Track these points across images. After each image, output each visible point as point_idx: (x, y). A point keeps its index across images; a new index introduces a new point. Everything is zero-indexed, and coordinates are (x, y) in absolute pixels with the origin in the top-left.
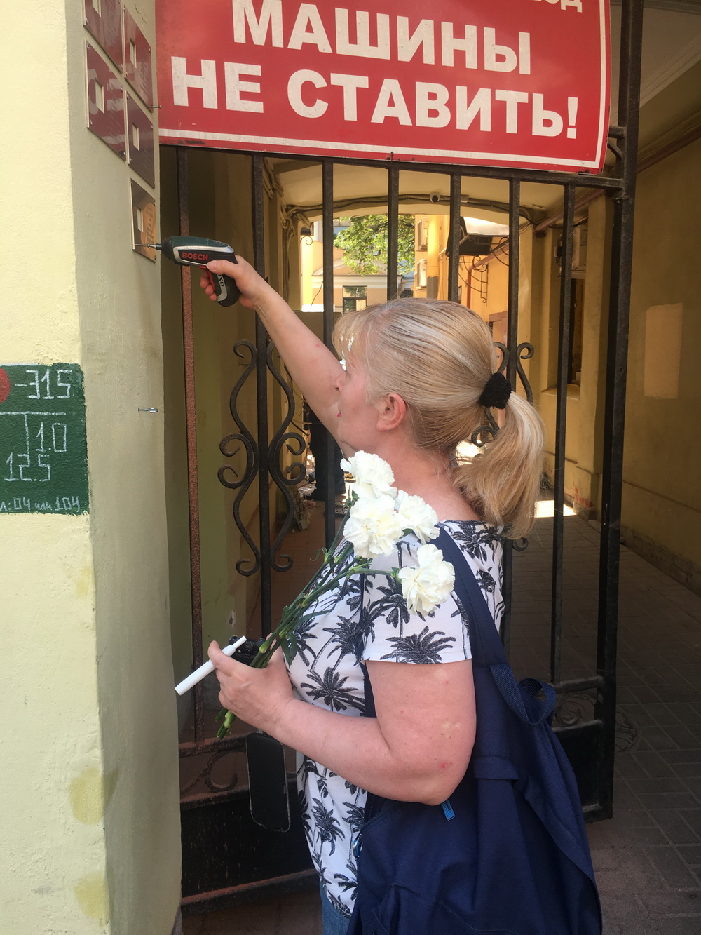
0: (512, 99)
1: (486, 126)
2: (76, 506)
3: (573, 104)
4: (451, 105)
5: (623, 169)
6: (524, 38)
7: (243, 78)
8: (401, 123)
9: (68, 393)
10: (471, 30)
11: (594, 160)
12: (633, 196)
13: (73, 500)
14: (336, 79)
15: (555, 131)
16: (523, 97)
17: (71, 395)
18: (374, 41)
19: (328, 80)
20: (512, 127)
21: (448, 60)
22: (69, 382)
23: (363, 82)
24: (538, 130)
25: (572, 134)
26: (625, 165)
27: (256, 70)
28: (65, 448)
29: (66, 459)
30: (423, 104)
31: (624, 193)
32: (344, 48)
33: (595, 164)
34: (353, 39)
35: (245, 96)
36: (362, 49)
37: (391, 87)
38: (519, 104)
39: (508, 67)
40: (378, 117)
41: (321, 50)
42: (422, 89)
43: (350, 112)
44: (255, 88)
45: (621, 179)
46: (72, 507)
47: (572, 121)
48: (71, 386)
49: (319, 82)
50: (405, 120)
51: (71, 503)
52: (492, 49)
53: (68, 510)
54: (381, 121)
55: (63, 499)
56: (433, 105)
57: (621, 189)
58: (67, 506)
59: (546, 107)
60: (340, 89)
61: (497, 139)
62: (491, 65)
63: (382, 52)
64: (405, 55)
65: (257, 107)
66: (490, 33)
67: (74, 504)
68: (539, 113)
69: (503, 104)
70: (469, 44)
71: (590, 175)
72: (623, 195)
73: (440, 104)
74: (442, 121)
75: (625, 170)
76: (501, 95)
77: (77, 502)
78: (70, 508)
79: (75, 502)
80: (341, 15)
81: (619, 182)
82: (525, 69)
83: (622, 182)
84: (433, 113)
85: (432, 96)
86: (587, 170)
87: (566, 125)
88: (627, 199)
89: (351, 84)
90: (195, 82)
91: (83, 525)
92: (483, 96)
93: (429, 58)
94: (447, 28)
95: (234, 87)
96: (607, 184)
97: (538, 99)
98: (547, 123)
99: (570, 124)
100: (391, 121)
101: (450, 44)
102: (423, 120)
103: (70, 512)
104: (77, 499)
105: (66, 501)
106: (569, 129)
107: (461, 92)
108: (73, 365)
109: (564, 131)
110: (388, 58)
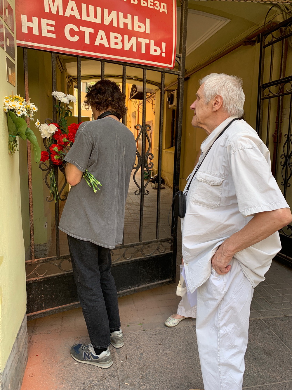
0: (144, 41)
1: (134, 50)
3: (164, 45)
4: (123, 41)
6: (148, 21)
7: (48, 25)
8: (105, 46)
10: (129, 16)
11: (171, 64)
12: (184, 78)
14: (82, 29)
15: (158, 53)
16: (147, 41)
18: (95, 17)
19: (79, 28)
20: (143, 51)
21: (122, 26)
23: (92, 30)
24: (152, 53)
25: (164, 55)
26: (181, 67)
27: (53, 22)
30: (113, 41)
31: (181, 76)
32: (85, 18)
33: (171, 66)
34: (88, 15)
35: (49, 31)
36: (91, 19)
37: (101, 33)
38: (146, 43)
39: (142, 30)
40: (97, 43)
41: (76, 18)
42: (113, 35)
43: (87, 41)
44: (53, 29)
45: (180, 72)
47: (164, 51)
49: (76, 29)
50: (107, 45)
52: (137, 23)
54: (98, 45)
56: (116, 41)
59: (155, 45)
60: (84, 32)
61: (138, 55)
62: (136, 29)
63: (98, 21)
64: (106, 22)
65: (53, 36)
66: (136, 18)
68: (153, 47)
69: (141, 43)
70: (129, 21)
71: (170, 69)
73: (119, 41)
74: (120, 47)
75: (181, 69)
76: (140, 40)
80: (84, 6)
82: (148, 32)
84: (116, 44)
85: (116, 38)
86: (169, 68)
87: (162, 52)
88: (182, 78)
89: (88, 31)
90: (30, 25)
92: (134, 39)
93: (115, 24)
94: (121, 15)
95: (45, 28)
96: (176, 73)
97: (152, 42)
98: (156, 52)
100: (102, 45)
101: (122, 20)
102: (113, 46)
107: (126, 37)
109: (161, 54)
110: (101, 23)
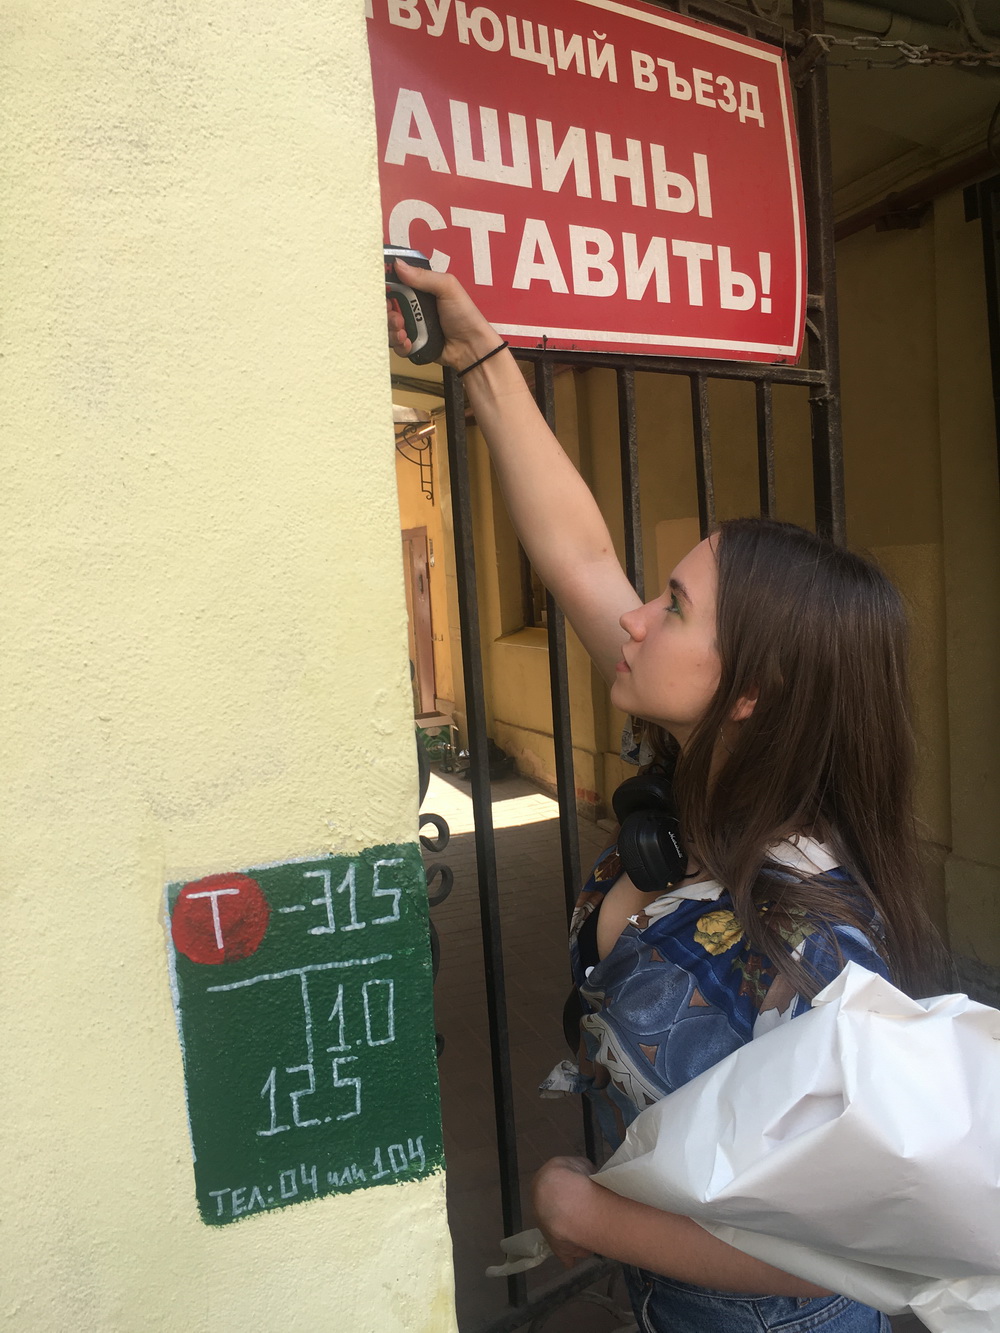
0: (694, 253)
1: (664, 295)
2: (418, 1158)
3: (765, 260)
4: (618, 261)
5: (823, 357)
6: (701, 162)
8: (554, 291)
9: (396, 909)
10: (634, 147)
11: (791, 345)
12: (838, 394)
13: (411, 1147)
14: (461, 217)
15: (745, 303)
16: (704, 251)
17: (402, 912)
18: (507, 159)
19: (447, 218)
20: (696, 298)
21: (609, 194)
22: (398, 885)
23: (497, 222)
24: (728, 301)
25: (766, 306)
26: (827, 350)
28: (391, 1032)
29: (394, 1057)
30: (581, 261)
31: (828, 391)
32: (467, 167)
33: (791, 351)
34: (478, 153)
36: (492, 170)
37: (535, 231)
38: (703, 262)
39: (683, 205)
40: (521, 282)
41: (434, 168)
42: (579, 235)
43: (483, 272)
45: (822, 372)
46: (410, 1162)
47: (766, 290)
48: (403, 893)
49: (436, 222)
50: (559, 286)
51: (407, 1155)
52: (663, 178)
53: (401, 1172)
54: (526, 286)
55: (390, 1149)
56: (596, 261)
57: (824, 385)
58: (399, 1163)
59: (735, 268)
60: (466, 232)
61: (678, 316)
62: (664, 202)
63: (519, 176)
64: (552, 183)
66: (658, 152)
67: (412, 1156)
68: (728, 277)
69: (683, 260)
70: (633, 169)
71: (787, 366)
72: (828, 394)
73: (602, 260)
74: (606, 288)
75: (827, 358)
76: (681, 248)
77: (420, 1148)
78: (405, 1167)
79: (416, 1149)
80: (459, 110)
81: (820, 375)
82: (706, 211)
83: (823, 375)
84: (595, 275)
85: (592, 248)
86: (784, 359)
87: (759, 294)
88: (833, 400)
89: (483, 225)
91: (435, 1198)
92: (657, 245)
93: (584, 189)
94: (604, 141)
96: (807, 379)
97: (725, 253)
98: (739, 293)
99: (764, 293)
100: (540, 286)
101: (609, 168)
102: (584, 287)
103: (405, 1177)
104: (419, 1142)
105: (396, 1152)
106: (763, 299)
107: (629, 240)
108: (404, 846)
109: (758, 304)
110: (529, 185)
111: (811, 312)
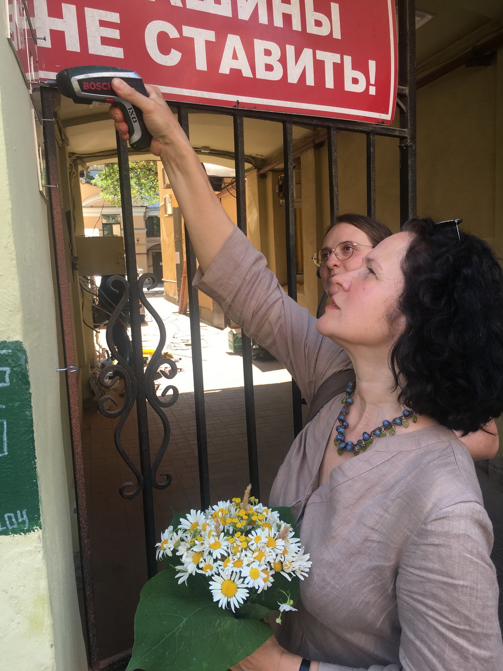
0: (330, 58)
1: (310, 81)
2: (24, 522)
3: (372, 65)
4: (283, 60)
5: (407, 121)
6: (335, 8)
7: (103, 24)
8: (244, 75)
9: (7, 379)
11: (387, 113)
12: (415, 143)
13: (19, 515)
14: (188, 31)
15: (360, 88)
16: (336, 58)
17: (11, 381)
19: (180, 31)
20: (330, 83)
21: (279, 22)
22: (9, 365)
23: (211, 35)
24: (349, 87)
25: (372, 91)
26: (409, 118)
27: (115, 17)
28: (5, 449)
29: (8, 464)
30: (261, 60)
31: (409, 141)
32: (193, 4)
33: (388, 117)
35: (105, 41)
36: (209, 6)
37: (233, 42)
38: (334, 64)
39: (324, 31)
40: (224, 69)
41: (173, 4)
42: (260, 45)
43: (201, 64)
44: (115, 34)
45: (406, 130)
46: (18, 523)
47: (372, 81)
48: (12, 370)
49: (173, 33)
50: (247, 73)
51: (17, 519)
52: (312, 15)
53: (13, 529)
54: (227, 72)
55: (6, 516)
56: (269, 60)
57: (406, 137)
58: (12, 523)
59: (354, 68)
60: (191, 40)
61: (318, 93)
62: (312, 29)
63: (225, 10)
64: (244, 14)
65: (117, 53)
66: (309, 1)
67: (20, 520)
68: (349, 73)
69: (322, 63)
70: (294, 9)
71: (385, 126)
73: (274, 60)
74: (276, 75)
75: (409, 122)
76: (321, 55)
77: (25, 516)
78: (15, 526)
79: (22, 516)
81: (405, 132)
82: (337, 35)
83: (407, 132)
84: (269, 68)
85: (268, 53)
86: (383, 121)
87: (368, 84)
88: (411, 146)
89: (201, 37)
90: (57, 24)
91: (35, 544)
92: (307, 53)
93: (263, 19)
95: (95, 33)
96: (397, 133)
97: (348, 60)
98: (356, 82)
99: (371, 83)
100: (236, 73)
101: (279, 8)
102: (262, 74)
103: (15, 532)
104: (24, 512)
105: (10, 518)
106: (370, 86)
107: (290, 50)
108: (12, 343)
109: (367, 89)
110: (231, 16)
111: (400, 95)
